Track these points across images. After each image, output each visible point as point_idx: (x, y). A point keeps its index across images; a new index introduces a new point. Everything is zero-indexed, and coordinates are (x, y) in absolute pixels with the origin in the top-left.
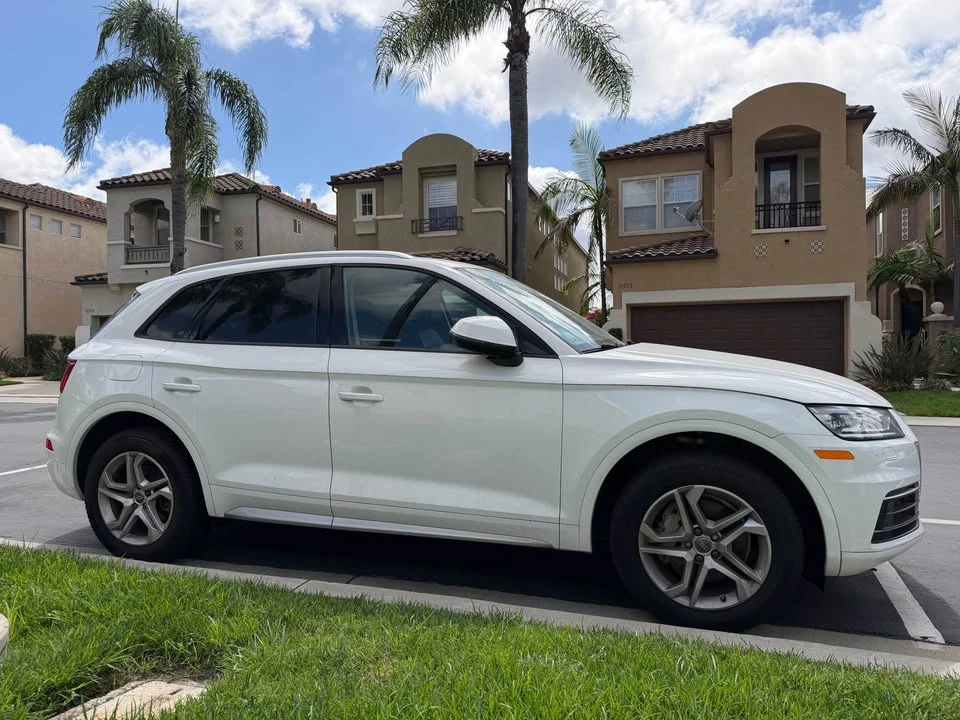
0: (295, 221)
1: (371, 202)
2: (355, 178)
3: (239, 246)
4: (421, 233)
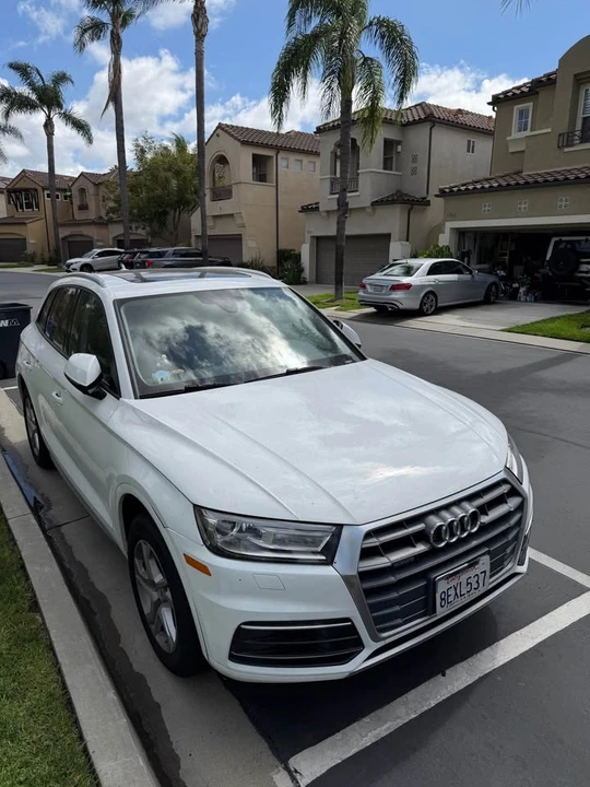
1: (527, 116)
2: (514, 94)
3: (414, 171)
4: (567, 146)
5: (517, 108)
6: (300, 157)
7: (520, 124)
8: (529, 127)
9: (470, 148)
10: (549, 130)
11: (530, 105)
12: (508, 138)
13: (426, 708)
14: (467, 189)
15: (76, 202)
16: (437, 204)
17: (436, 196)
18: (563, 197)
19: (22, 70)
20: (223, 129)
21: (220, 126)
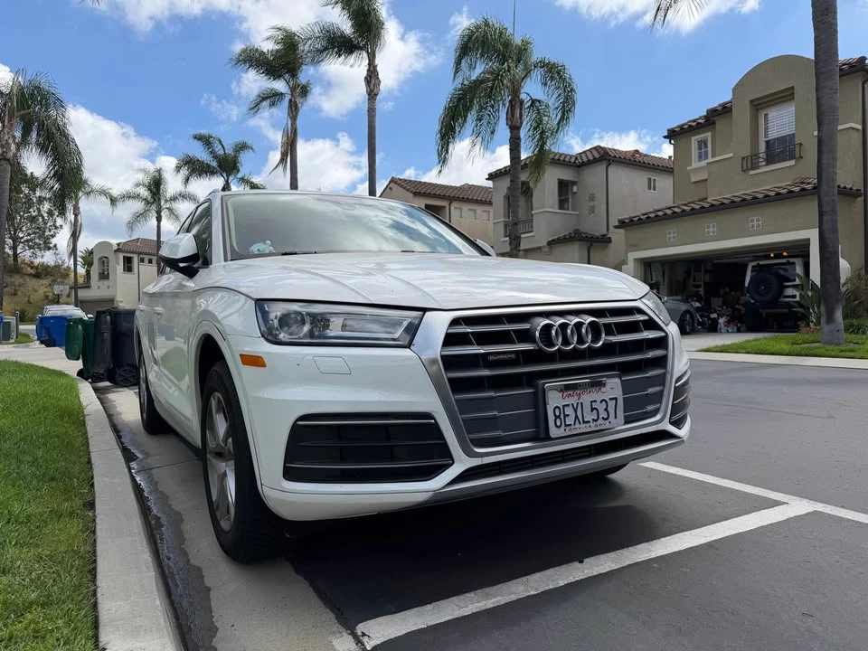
0: (650, 179)
1: (706, 146)
2: (690, 126)
3: (592, 210)
4: (752, 169)
5: (694, 140)
6: (473, 207)
7: (700, 154)
8: (710, 155)
9: (651, 185)
10: (731, 155)
11: (708, 135)
12: (689, 168)
13: (551, 587)
14: (648, 218)
16: (618, 236)
17: (616, 227)
18: (755, 218)
19: (206, 140)
20: (396, 183)
21: (393, 181)
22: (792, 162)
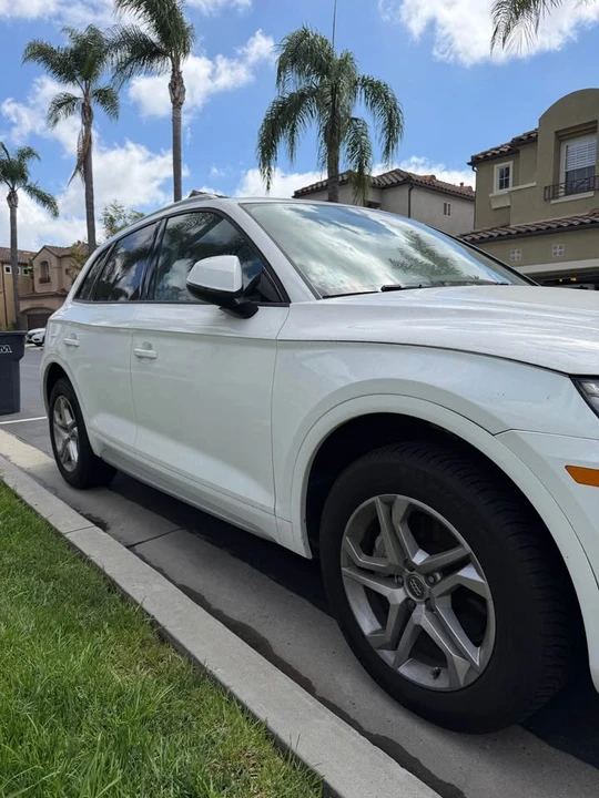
0: (445, 204)
1: (507, 175)
2: (493, 154)
4: (554, 198)
5: (497, 168)
7: (501, 182)
8: (511, 184)
9: (447, 211)
10: (534, 184)
11: (510, 164)
12: (490, 195)
15: (38, 276)
18: (557, 245)
20: (197, 196)
21: (194, 194)
22: (591, 194)
